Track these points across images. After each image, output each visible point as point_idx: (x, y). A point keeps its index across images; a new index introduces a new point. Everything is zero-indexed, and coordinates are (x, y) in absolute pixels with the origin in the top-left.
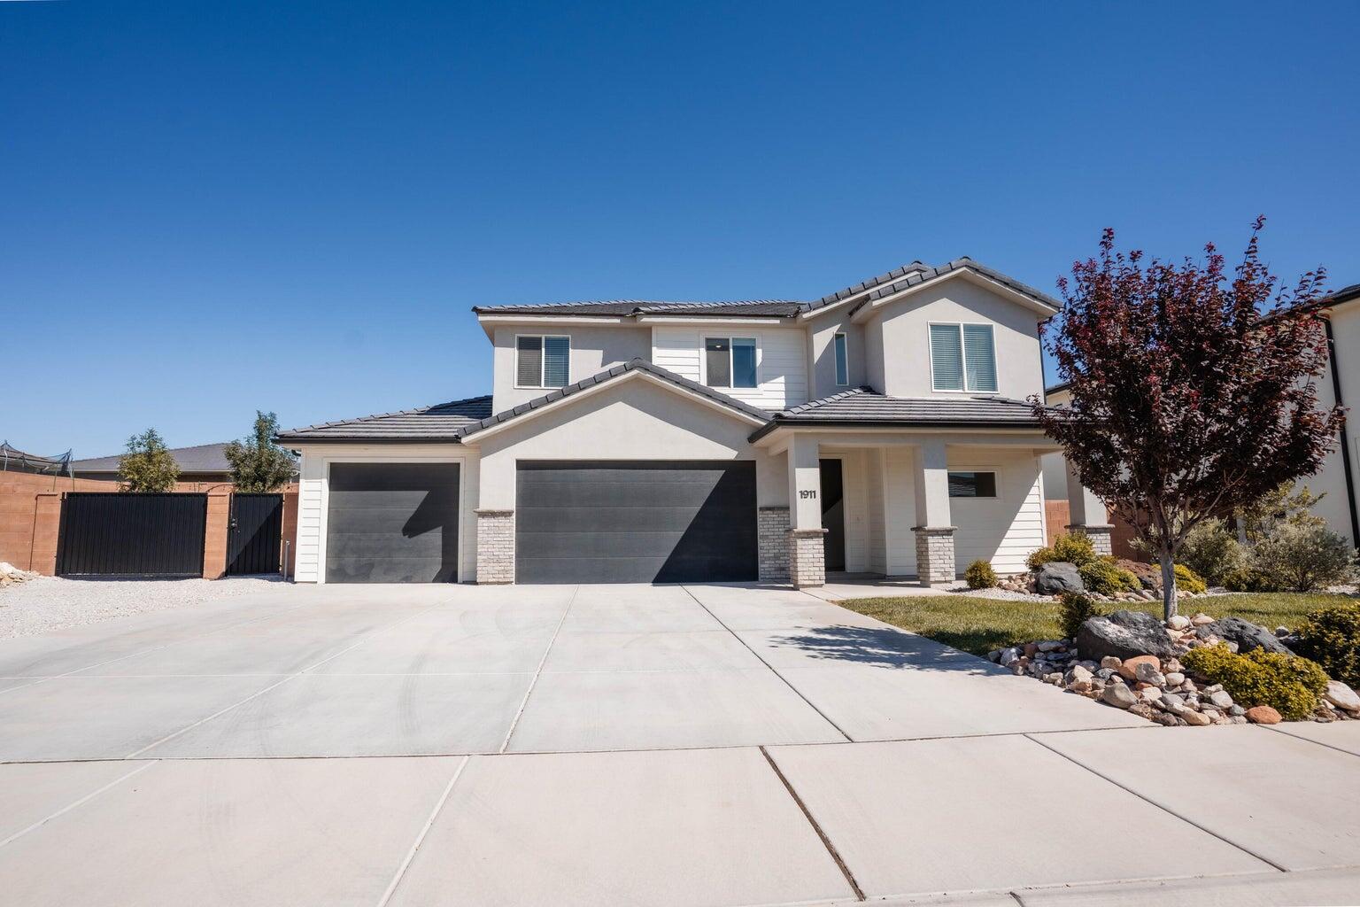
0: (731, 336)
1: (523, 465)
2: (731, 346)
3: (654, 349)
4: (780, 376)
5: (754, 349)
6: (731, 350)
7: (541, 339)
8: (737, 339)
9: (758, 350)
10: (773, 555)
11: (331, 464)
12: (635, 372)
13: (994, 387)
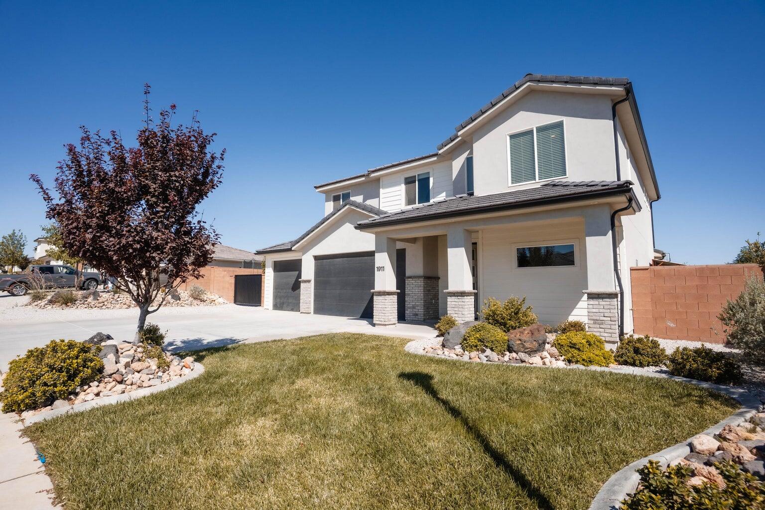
0: (415, 173)
1: (316, 258)
2: (417, 180)
3: (381, 190)
4: (442, 192)
5: (428, 178)
6: (417, 182)
7: (340, 195)
8: (421, 174)
9: (430, 178)
10: (411, 306)
11: (274, 261)
12: (347, 206)
13: (564, 173)
